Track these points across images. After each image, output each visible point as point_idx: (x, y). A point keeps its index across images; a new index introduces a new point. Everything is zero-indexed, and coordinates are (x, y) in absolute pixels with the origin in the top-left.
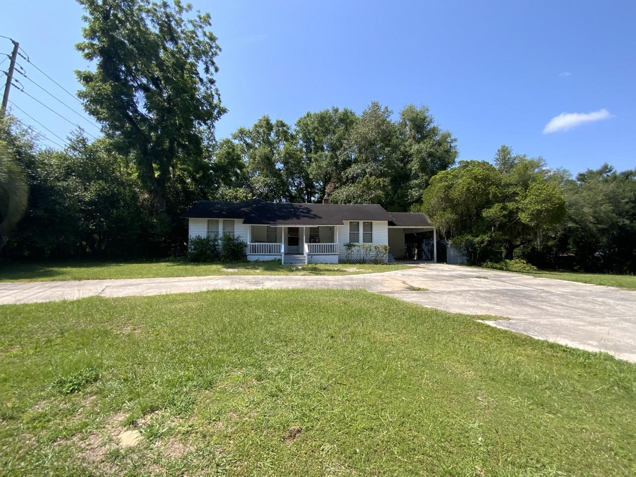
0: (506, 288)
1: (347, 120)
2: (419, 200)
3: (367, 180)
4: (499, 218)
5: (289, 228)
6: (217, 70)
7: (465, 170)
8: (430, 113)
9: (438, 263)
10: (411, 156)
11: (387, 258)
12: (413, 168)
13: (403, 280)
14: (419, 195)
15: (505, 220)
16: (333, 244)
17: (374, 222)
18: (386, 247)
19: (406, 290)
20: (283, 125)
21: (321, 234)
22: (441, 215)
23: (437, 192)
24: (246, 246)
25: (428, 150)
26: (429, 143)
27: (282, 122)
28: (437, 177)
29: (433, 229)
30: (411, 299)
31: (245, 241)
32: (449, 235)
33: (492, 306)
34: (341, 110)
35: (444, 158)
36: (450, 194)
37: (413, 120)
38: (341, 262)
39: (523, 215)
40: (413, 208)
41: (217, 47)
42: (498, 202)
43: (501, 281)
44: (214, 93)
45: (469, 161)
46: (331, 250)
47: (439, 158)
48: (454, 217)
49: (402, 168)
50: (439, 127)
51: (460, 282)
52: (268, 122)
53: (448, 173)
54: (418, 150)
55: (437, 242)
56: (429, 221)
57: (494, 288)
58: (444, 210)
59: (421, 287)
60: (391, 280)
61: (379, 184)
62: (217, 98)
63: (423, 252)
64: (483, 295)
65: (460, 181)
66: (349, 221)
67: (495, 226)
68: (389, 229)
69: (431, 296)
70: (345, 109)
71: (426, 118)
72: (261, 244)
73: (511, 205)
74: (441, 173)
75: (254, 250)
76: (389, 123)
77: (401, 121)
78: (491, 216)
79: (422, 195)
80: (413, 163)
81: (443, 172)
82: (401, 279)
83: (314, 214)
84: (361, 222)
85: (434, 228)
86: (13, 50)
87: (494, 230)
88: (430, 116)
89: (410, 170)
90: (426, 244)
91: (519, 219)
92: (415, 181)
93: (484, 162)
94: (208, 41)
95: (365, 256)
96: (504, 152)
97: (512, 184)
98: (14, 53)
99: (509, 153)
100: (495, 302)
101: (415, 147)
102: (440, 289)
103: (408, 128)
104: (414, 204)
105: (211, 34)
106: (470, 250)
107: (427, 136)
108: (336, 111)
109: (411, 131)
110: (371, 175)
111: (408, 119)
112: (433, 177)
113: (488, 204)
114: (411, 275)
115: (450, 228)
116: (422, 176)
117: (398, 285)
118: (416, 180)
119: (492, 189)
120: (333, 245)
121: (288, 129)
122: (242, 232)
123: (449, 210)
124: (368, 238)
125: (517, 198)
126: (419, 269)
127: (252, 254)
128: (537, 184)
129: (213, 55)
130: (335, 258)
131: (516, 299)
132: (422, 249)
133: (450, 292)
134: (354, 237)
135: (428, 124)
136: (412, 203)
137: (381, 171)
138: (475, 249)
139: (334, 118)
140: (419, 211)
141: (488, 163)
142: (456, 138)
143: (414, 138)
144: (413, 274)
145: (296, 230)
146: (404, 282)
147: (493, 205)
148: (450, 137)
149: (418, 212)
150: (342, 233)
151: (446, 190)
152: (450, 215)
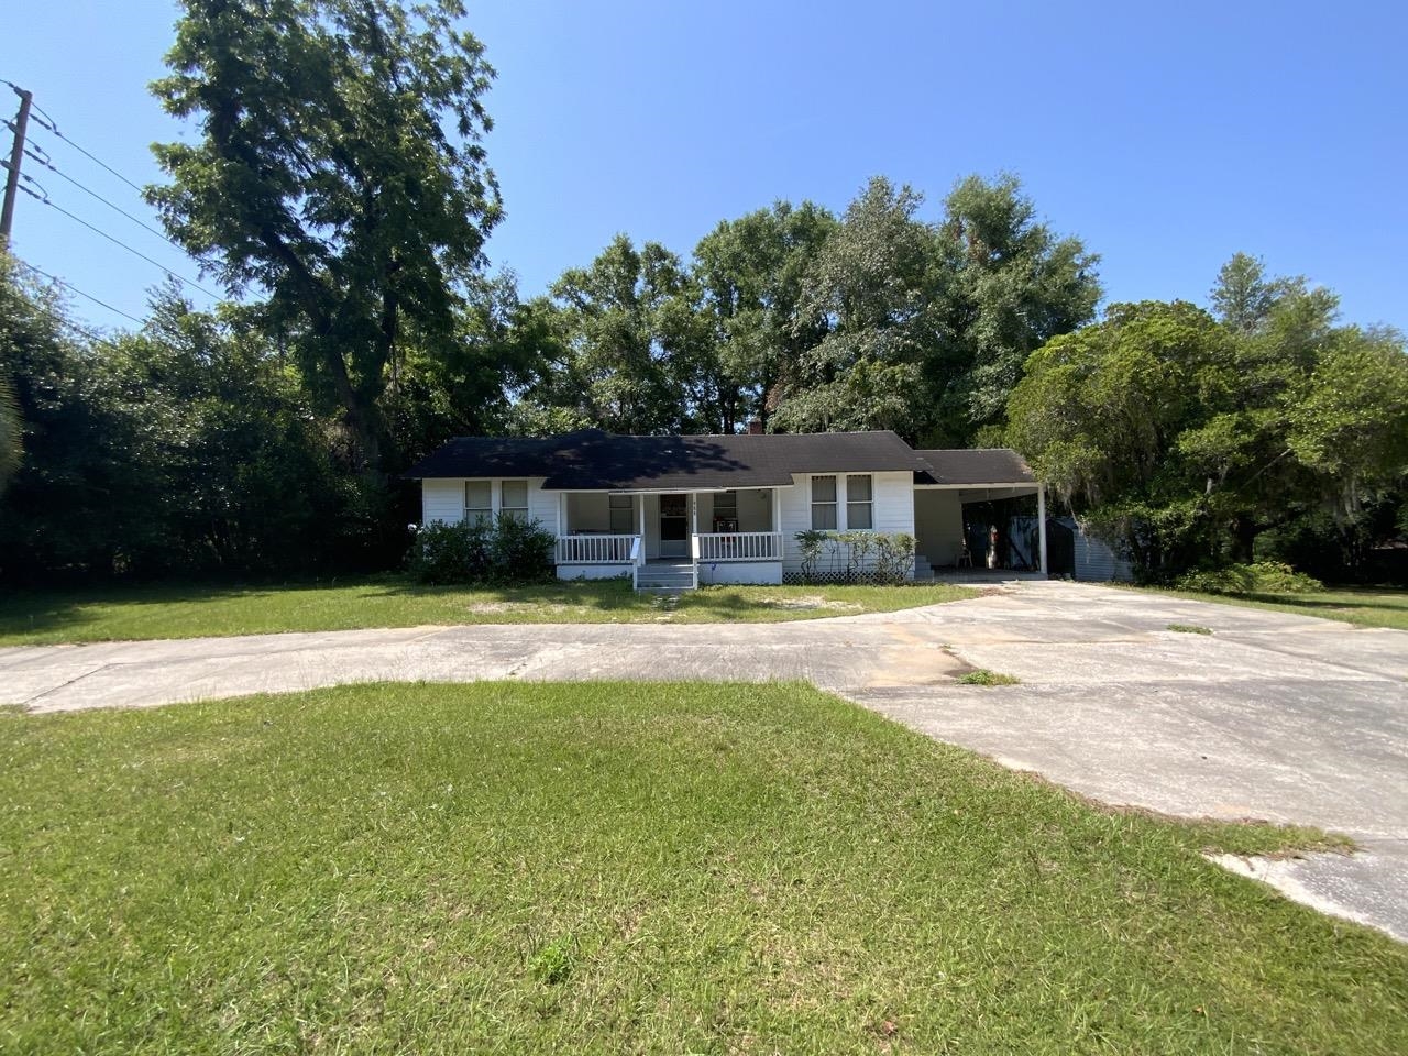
0: (1284, 675)
1: (810, 231)
2: (998, 417)
3: (862, 370)
4: (1230, 453)
5: (662, 496)
6: (488, 125)
7: (1127, 327)
8: (1023, 192)
9: (1050, 579)
10: (974, 306)
11: (913, 568)
12: (981, 337)
13: (946, 638)
14: (998, 401)
15: (1246, 460)
16: (769, 534)
17: (876, 476)
18: (909, 539)
19: (945, 683)
20: (661, 254)
21: (742, 510)
22: (1057, 452)
23: (1047, 390)
24: (553, 542)
25: (1019, 287)
26: (1024, 269)
27: (658, 247)
28: (1046, 351)
29: (1037, 489)
30: (957, 726)
31: (550, 531)
32: (1080, 503)
33: (1261, 763)
34: (797, 208)
35: (1064, 304)
36: (1083, 396)
37: (978, 216)
38: (791, 579)
39: (1303, 443)
40: (984, 437)
41: (487, 68)
42: (1222, 411)
43: (1255, 645)
44: (484, 182)
45: (1137, 303)
46: (766, 548)
47: (1049, 307)
48: (1095, 455)
49: (952, 340)
50: (1047, 227)
51: (1121, 649)
52: (625, 249)
53: (1076, 341)
54: (992, 288)
55: (1048, 525)
56: (1027, 469)
57: (1243, 673)
58: (1067, 438)
59: (997, 670)
60: (907, 639)
61: (893, 379)
62: (492, 194)
63: (1012, 549)
64: (1209, 705)
65: (1111, 358)
66: (810, 475)
67: (1215, 477)
68: (915, 491)
69: (1029, 707)
70: (805, 204)
71: (1014, 206)
72: (595, 537)
73: (1264, 418)
74: (1057, 342)
75: (575, 552)
76: (916, 227)
77: (948, 221)
78: (1204, 450)
79: (1005, 402)
80: (981, 323)
81: (1063, 337)
82: (937, 634)
83: (733, 459)
84: (842, 478)
85: (1040, 487)
86: (18, 110)
87: (1213, 488)
88: (1022, 202)
89: (974, 341)
90: (1019, 528)
91: (1291, 454)
92: (986, 368)
93: (1181, 303)
94: (463, 54)
95: (853, 563)
96: (1240, 273)
97: (1267, 360)
98: (22, 115)
99: (1254, 275)
100: (1265, 743)
101: (985, 283)
102: (1058, 678)
103: (965, 239)
104: (985, 426)
105: (470, 38)
106: (1140, 542)
107: (1015, 253)
108: (785, 210)
109: (973, 243)
110: (872, 359)
111: (966, 214)
112: (1034, 353)
113: (1196, 416)
114: (973, 620)
115: (1083, 485)
116: (1006, 354)
117: (927, 661)
118: (990, 365)
119: (1207, 377)
120: (769, 537)
121: (675, 264)
122: (546, 509)
123: (1082, 437)
124: (862, 517)
125: (1282, 397)
126: (996, 599)
127: (566, 562)
128: (1341, 353)
129: (476, 88)
130: (776, 571)
131: (1339, 728)
132: (1010, 541)
133: (1091, 694)
134: (824, 515)
135: (1020, 222)
136: (979, 424)
137: (897, 347)
138: (1156, 539)
139: (779, 228)
140: (999, 443)
141: (1192, 307)
142: (1096, 253)
143: (982, 259)
144: (978, 616)
145: (682, 500)
146: (946, 649)
147: (1210, 419)
148: (1080, 250)
149: (996, 447)
150: (793, 504)
151: (1071, 386)
152: (1083, 450)
